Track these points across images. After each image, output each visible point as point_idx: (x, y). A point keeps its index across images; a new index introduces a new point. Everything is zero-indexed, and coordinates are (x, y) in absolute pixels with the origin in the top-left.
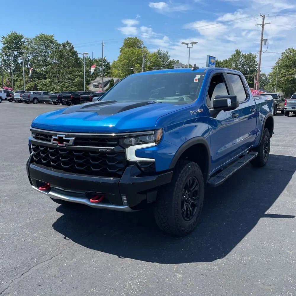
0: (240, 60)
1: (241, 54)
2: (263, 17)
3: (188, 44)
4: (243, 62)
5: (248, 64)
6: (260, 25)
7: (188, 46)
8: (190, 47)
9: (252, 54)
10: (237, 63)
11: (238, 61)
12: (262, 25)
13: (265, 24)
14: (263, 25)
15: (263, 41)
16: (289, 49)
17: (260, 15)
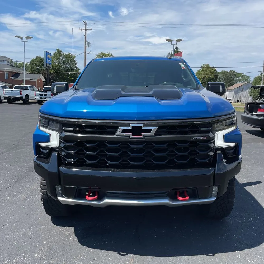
0: (62, 58)
1: (62, 53)
2: (85, 22)
3: (22, 38)
4: (64, 61)
5: (68, 63)
6: (83, 29)
7: (22, 40)
8: (24, 42)
9: (71, 54)
10: (59, 61)
11: (60, 59)
12: (84, 30)
13: (87, 29)
14: (86, 30)
15: (87, 44)
16: (102, 53)
17: (83, 21)
